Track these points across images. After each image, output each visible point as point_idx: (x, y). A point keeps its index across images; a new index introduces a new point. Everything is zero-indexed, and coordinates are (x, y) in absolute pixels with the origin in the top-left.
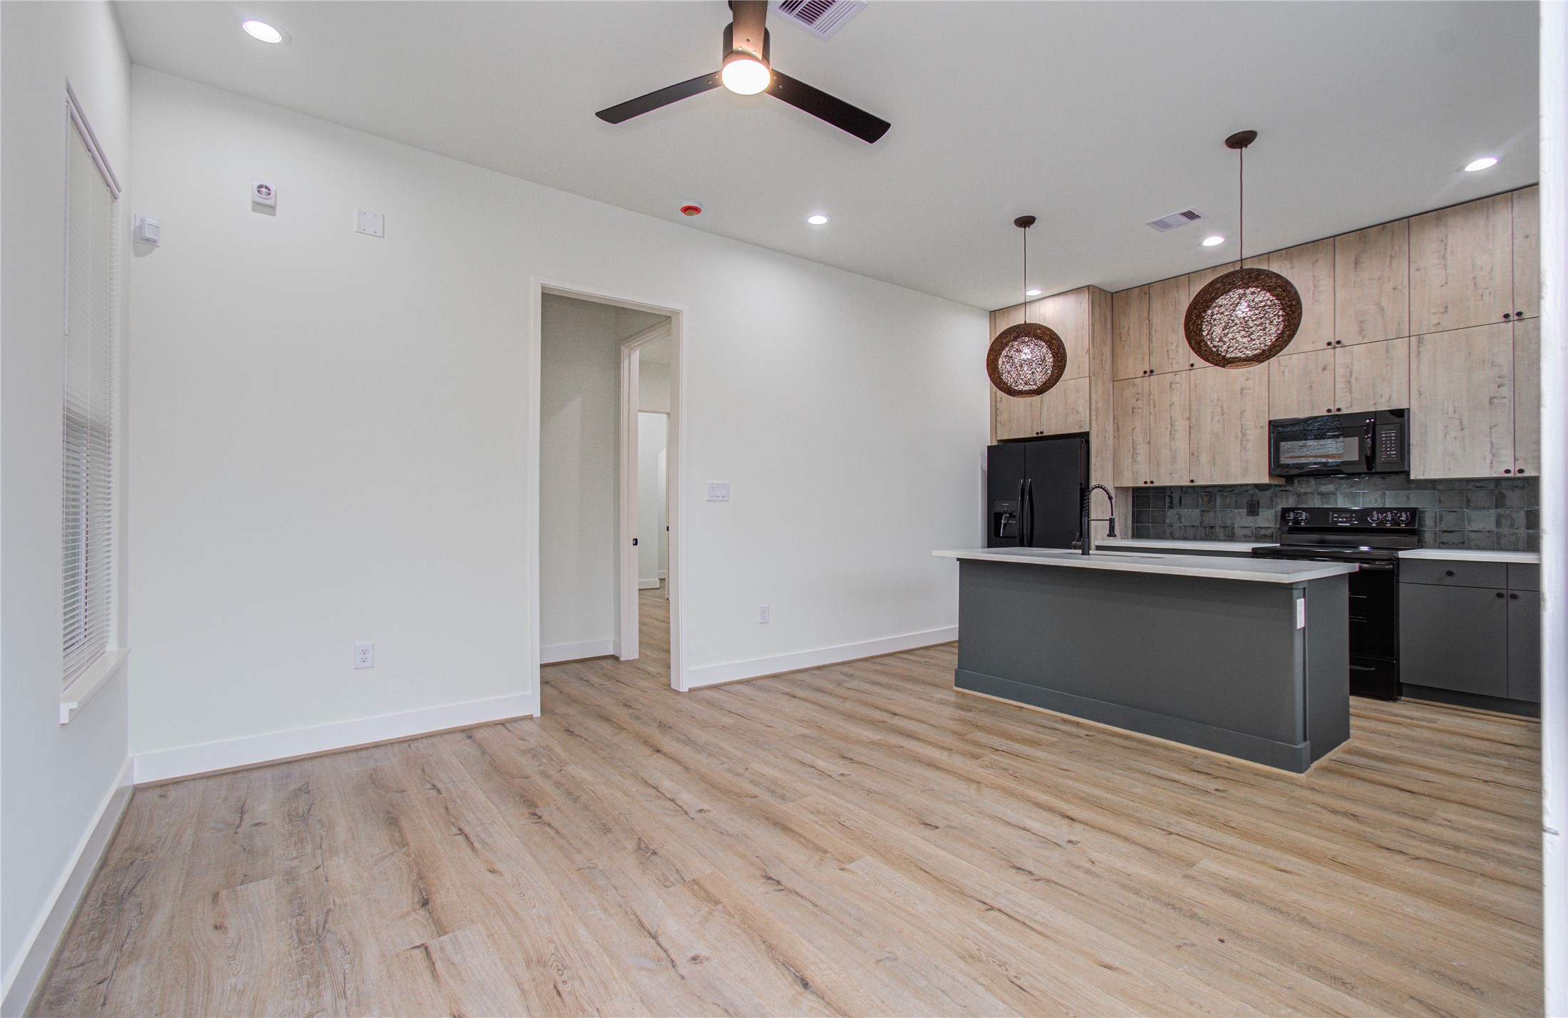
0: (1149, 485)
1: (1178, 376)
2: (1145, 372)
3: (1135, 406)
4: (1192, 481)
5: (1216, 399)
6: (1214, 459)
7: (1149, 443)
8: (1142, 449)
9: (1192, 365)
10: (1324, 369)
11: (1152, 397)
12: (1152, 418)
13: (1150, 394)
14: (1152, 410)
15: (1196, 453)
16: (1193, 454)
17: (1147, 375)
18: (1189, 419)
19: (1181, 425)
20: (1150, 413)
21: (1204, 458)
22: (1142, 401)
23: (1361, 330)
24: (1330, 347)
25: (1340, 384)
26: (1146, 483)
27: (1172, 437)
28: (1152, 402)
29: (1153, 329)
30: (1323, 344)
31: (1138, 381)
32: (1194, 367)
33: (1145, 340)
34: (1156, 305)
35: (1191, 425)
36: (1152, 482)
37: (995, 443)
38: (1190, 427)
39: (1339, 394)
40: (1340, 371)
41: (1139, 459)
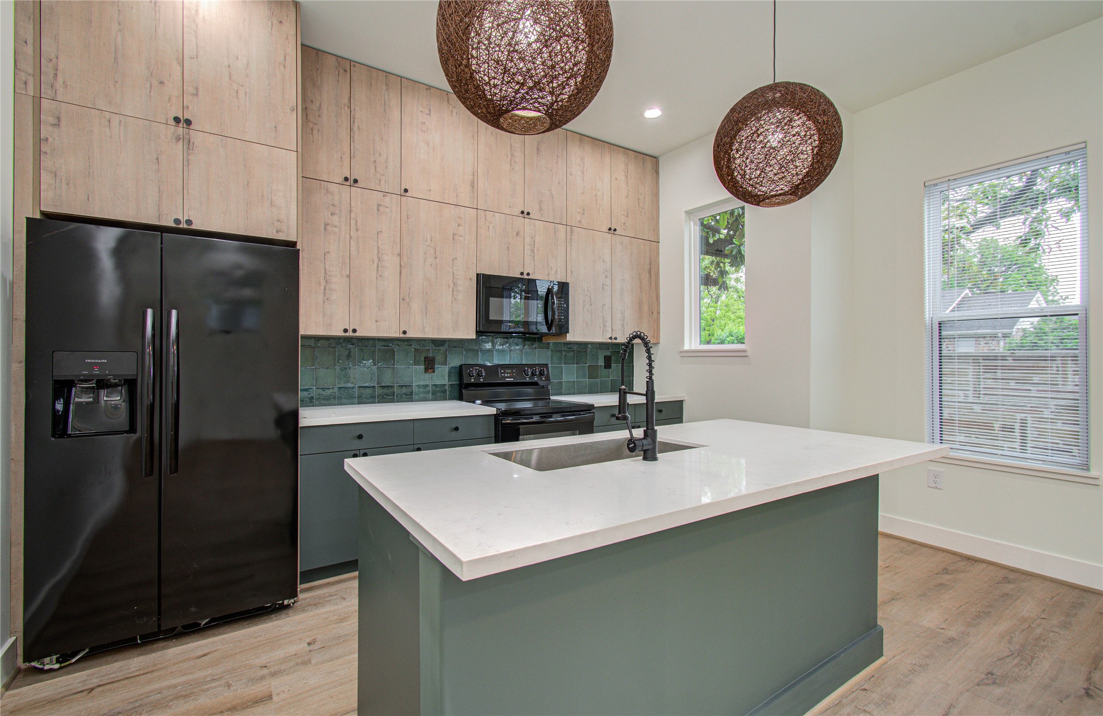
0: (350, 334)
1: (387, 199)
2: (346, 179)
3: (330, 222)
4: (405, 332)
5: (429, 239)
6: (426, 307)
7: (349, 276)
8: (338, 283)
9: (406, 191)
10: (517, 234)
11: (353, 215)
12: (353, 243)
13: (351, 211)
14: (353, 233)
15: (407, 299)
16: (403, 299)
17: (348, 183)
18: (400, 255)
19: (391, 262)
20: (351, 237)
21: (416, 306)
22: (340, 217)
23: (541, 209)
24: (521, 215)
25: (527, 252)
26: (346, 331)
27: (380, 276)
28: (353, 222)
29: (356, 125)
30: (518, 212)
31: (334, 188)
32: (406, 194)
33: (344, 134)
34: (361, 94)
35: (403, 265)
36: (354, 331)
37: (38, 216)
38: (401, 266)
39: (528, 260)
40: (528, 240)
41: (334, 297)
